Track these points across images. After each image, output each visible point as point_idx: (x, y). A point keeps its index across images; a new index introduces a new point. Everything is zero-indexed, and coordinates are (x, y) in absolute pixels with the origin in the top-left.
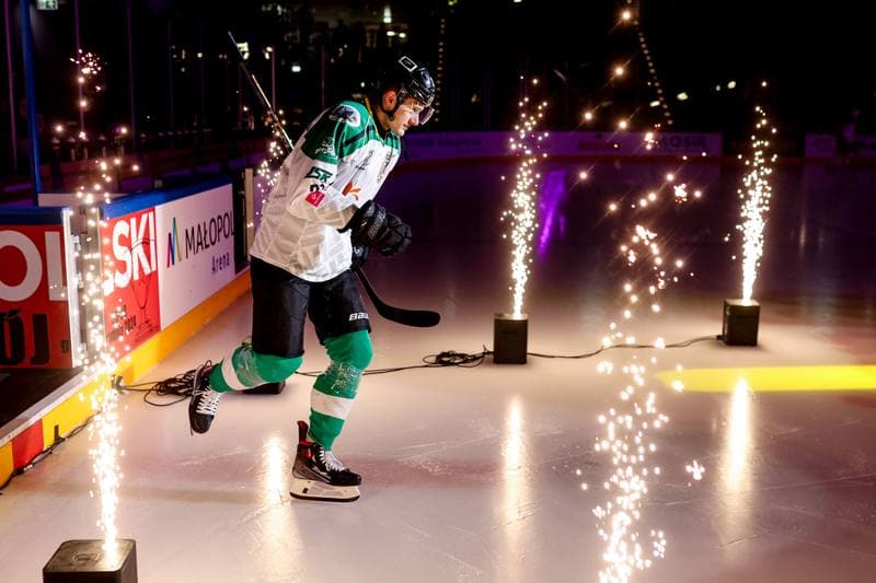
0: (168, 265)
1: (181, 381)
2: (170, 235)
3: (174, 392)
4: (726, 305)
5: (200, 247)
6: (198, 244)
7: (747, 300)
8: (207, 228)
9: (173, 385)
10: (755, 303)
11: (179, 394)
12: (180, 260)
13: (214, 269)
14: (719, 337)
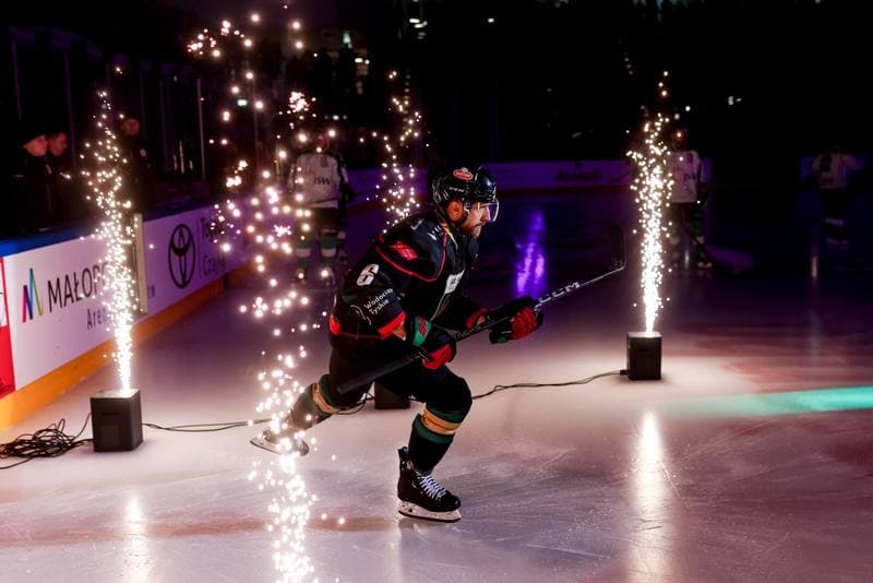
0: (24, 320)
1: (29, 442)
2: (25, 287)
3: (18, 454)
4: (628, 338)
5: (69, 299)
6: (67, 296)
7: (649, 332)
8: (79, 278)
9: (18, 447)
10: (657, 335)
11: (23, 456)
12: (41, 314)
13: (90, 323)
14: (623, 372)
